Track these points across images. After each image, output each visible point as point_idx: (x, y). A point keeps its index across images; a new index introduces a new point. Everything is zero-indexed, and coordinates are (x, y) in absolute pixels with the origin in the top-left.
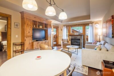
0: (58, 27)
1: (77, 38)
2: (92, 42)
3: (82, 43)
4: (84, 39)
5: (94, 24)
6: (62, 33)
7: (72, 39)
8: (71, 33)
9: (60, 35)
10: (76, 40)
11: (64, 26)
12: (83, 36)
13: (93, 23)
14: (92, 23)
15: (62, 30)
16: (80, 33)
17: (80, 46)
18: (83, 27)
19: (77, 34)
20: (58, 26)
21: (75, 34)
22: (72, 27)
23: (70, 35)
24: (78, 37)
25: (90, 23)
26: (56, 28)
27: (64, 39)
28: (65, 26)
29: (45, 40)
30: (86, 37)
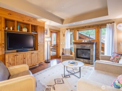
0: (59, 31)
1: (86, 48)
2: (110, 55)
3: (92, 56)
4: (97, 50)
5: (115, 24)
6: (64, 40)
7: (77, 49)
8: (77, 40)
9: (61, 43)
10: (85, 51)
11: (67, 29)
12: (96, 45)
13: (114, 22)
14: (112, 22)
15: (64, 35)
16: (90, 40)
17: (90, 61)
18: (97, 30)
19: (86, 41)
20: (58, 29)
21: (83, 41)
22: (78, 31)
23: (75, 43)
24: (88, 47)
25: (109, 23)
26: (57, 33)
27: (66, 49)
28: (69, 30)
29: (35, 50)
30: (100, 46)
